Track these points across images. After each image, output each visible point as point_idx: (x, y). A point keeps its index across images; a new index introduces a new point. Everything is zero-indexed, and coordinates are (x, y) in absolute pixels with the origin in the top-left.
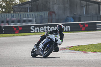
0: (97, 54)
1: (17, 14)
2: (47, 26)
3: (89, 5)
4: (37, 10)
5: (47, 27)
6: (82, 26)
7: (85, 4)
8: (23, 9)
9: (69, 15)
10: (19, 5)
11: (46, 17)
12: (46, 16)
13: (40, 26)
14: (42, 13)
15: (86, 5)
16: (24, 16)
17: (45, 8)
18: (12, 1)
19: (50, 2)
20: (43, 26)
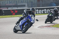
1: (14, 1)
9: (52, 1)
11: (35, 3)
16: (19, 2)
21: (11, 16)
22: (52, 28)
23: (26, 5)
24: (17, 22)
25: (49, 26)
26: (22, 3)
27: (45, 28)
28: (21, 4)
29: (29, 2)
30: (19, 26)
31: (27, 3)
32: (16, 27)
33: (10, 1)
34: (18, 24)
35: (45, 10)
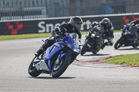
1: (14, 1)
21: (7, 36)
22: (103, 65)
23: (44, 11)
24: (38, 52)
25: (97, 61)
26: (34, 6)
27: (88, 64)
28: (32, 9)
29: (50, 5)
30: (43, 61)
31: (47, 6)
32: (36, 63)
33: (6, 2)
34: (40, 57)
35: (88, 23)
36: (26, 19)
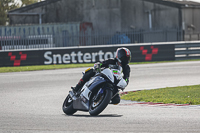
0: (174, 108)
1: (17, 28)
2: (76, 51)
3: (160, 9)
4: (58, 20)
5: (76, 53)
6: (145, 51)
7: (152, 8)
8: (29, 18)
9: (119, 29)
10: (21, 9)
12: (74, 31)
13: (62, 52)
14: (67, 27)
15: (155, 10)
16: (32, 32)
17: (73, 15)
18: (7, 2)
19: (82, 5)
20: (69, 52)
21: (9, 68)
23: (51, 39)
26: (39, 34)
28: (37, 37)
29: (58, 33)
31: (54, 34)
33: (8, 29)
35: (101, 53)
36: (31, 48)
